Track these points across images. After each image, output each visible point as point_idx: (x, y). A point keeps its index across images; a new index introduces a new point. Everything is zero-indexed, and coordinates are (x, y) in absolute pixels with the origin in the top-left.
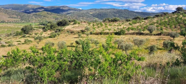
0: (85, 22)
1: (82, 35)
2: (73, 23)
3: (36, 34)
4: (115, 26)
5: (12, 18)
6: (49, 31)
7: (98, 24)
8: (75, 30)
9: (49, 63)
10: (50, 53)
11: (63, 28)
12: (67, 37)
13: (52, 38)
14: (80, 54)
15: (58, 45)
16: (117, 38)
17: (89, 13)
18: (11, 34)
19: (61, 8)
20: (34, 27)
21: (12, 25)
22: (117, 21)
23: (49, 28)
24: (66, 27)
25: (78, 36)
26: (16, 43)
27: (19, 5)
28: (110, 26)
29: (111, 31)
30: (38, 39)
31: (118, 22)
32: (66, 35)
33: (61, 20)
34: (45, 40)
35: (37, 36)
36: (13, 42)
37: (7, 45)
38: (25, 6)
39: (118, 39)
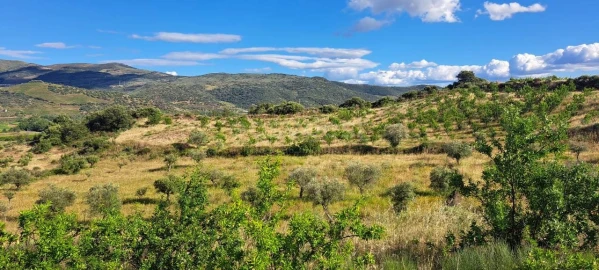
0: (188, 116)
1: (180, 161)
2: (146, 120)
3: (3, 163)
4: (289, 126)
6: (54, 149)
7: (234, 122)
8: (151, 142)
10: (53, 234)
11: (111, 140)
12: (123, 169)
13: (66, 173)
14: (168, 230)
15: (90, 197)
16: (295, 166)
17: (202, 88)
19: (103, 71)
22: (294, 112)
23: (57, 138)
24: (122, 133)
25: (164, 165)
28: (274, 127)
29: (277, 144)
30: (9, 181)
31: (297, 116)
32: (121, 162)
33: (100, 112)
34: (40, 182)
35: (8, 169)
39: (299, 169)
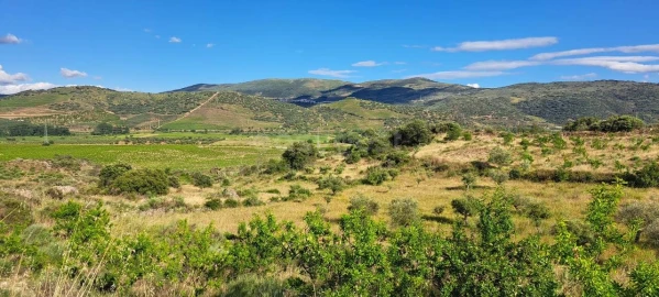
0: (489, 132)
1: (479, 182)
2: (445, 135)
3: (323, 171)
4: (621, 148)
5: (262, 119)
6: (362, 161)
7: (545, 140)
8: (450, 159)
9: (359, 273)
10: (366, 240)
11: (411, 154)
12: (422, 185)
13: (372, 184)
14: (471, 255)
15: (392, 209)
16: (629, 201)
17: (506, 101)
18: (254, 168)
19: (407, 86)
20: (319, 146)
21: (259, 142)
22: (628, 130)
23: (365, 151)
24: (421, 148)
25: (462, 184)
26: (265, 197)
27: (282, 82)
28: (599, 148)
29: (601, 170)
30: (328, 186)
31: (634, 134)
32: (419, 177)
33: (403, 126)
34: (350, 190)
35: (327, 175)
36: (257, 192)
37: (242, 199)
38: (298, 83)
39: (634, 204)
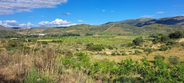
3: (146, 46)
5: (127, 31)
6: (159, 43)
9: (160, 78)
10: (162, 68)
11: (177, 41)
12: (181, 51)
13: (162, 51)
15: (170, 59)
18: (124, 45)
19: (175, 19)
20: (144, 39)
21: (125, 37)
23: (160, 40)
24: (181, 39)
26: (128, 53)
27: (132, 20)
30: (147, 51)
32: (180, 49)
33: (174, 32)
34: (155, 52)
36: (125, 52)
37: (121, 53)
38: (138, 20)
